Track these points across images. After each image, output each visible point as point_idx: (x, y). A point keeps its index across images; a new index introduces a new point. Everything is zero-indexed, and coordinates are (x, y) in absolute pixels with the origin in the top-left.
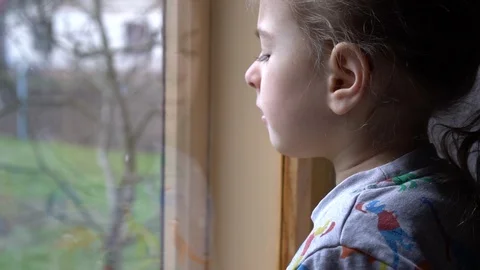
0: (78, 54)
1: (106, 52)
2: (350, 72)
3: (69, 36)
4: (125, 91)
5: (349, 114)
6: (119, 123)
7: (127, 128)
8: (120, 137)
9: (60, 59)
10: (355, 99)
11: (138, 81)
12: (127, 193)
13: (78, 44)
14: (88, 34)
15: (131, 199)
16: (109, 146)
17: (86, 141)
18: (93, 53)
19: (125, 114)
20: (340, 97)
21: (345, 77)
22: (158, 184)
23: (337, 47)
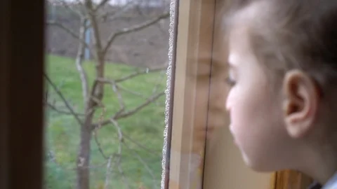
2: (300, 98)
10: (307, 124)
12: (97, 92)
21: (298, 102)
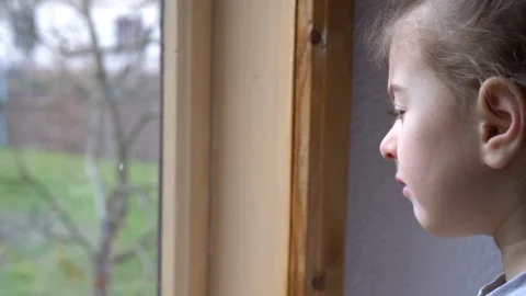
0: (65, 52)
1: (95, 51)
3: (55, 32)
4: (117, 93)
5: (509, 166)
6: (110, 129)
7: (119, 134)
8: (111, 144)
9: (44, 57)
11: (131, 82)
13: (64, 41)
14: (75, 30)
15: (123, 213)
16: (99, 154)
17: (73, 148)
18: (81, 52)
19: (117, 119)
20: (496, 146)
22: (155, 196)
23: (484, 85)
